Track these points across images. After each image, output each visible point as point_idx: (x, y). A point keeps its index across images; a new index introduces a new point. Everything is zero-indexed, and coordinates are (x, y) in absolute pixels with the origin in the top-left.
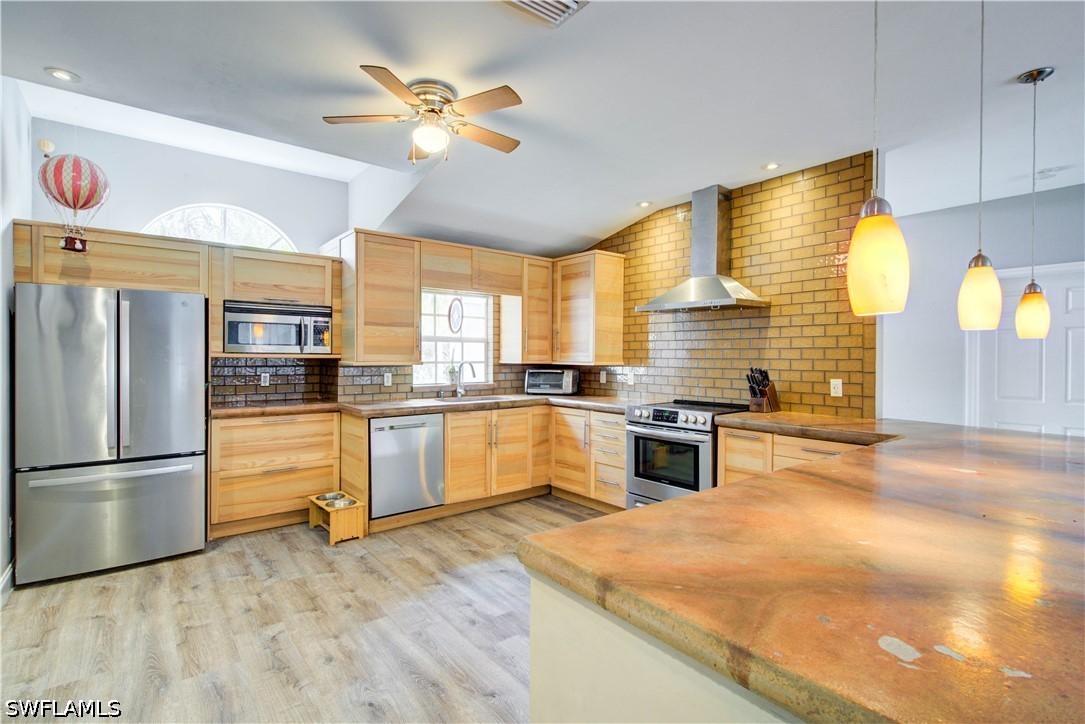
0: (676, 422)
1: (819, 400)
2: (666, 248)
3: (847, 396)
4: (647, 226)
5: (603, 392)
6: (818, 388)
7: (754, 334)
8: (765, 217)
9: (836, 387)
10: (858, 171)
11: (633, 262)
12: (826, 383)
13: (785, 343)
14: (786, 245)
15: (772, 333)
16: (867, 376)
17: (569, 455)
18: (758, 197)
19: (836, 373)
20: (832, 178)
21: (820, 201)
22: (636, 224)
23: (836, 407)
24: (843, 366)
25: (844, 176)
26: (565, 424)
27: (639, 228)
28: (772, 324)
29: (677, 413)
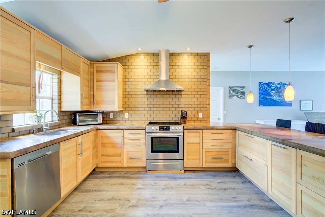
0: (170, 130)
1: (196, 119)
2: (143, 67)
3: (203, 117)
4: (133, 57)
5: (112, 122)
6: (196, 116)
7: (177, 100)
8: (180, 64)
9: (201, 115)
10: (205, 57)
11: (127, 70)
12: (198, 114)
13: (186, 103)
14: (187, 74)
15: (182, 100)
16: (208, 112)
17: (110, 151)
18: (178, 57)
19: (201, 111)
20: (199, 57)
21: (196, 63)
22: (128, 55)
23: (201, 121)
24: (202, 109)
25: (203, 57)
26: (108, 137)
27: (130, 57)
28: (183, 97)
29: (170, 127)
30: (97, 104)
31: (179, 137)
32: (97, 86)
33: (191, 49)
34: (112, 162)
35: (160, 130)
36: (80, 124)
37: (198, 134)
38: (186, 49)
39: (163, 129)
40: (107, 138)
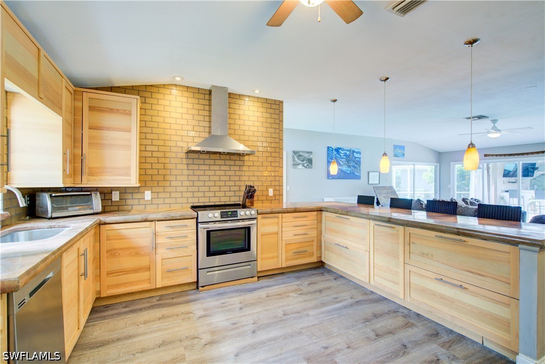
0: (237, 217)
1: (266, 198)
2: (180, 110)
3: (275, 195)
4: (161, 90)
5: (116, 208)
6: (265, 193)
7: (237, 168)
9: (271, 192)
10: (277, 107)
12: (267, 190)
13: (251, 174)
14: (252, 129)
15: (245, 168)
16: (281, 187)
17: (127, 262)
18: (238, 101)
19: (271, 186)
20: (269, 106)
21: (265, 114)
22: (152, 86)
23: (270, 200)
24: (273, 183)
25: (274, 106)
26: (122, 238)
27: (156, 90)
28: (245, 164)
29: (237, 211)
30: (91, 174)
31: (250, 227)
32: (90, 138)
33: (260, 92)
34: (131, 283)
35: (221, 218)
36: (54, 215)
37: (275, 220)
38: (254, 91)
39: (227, 215)
40: (120, 239)
